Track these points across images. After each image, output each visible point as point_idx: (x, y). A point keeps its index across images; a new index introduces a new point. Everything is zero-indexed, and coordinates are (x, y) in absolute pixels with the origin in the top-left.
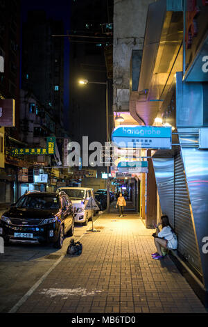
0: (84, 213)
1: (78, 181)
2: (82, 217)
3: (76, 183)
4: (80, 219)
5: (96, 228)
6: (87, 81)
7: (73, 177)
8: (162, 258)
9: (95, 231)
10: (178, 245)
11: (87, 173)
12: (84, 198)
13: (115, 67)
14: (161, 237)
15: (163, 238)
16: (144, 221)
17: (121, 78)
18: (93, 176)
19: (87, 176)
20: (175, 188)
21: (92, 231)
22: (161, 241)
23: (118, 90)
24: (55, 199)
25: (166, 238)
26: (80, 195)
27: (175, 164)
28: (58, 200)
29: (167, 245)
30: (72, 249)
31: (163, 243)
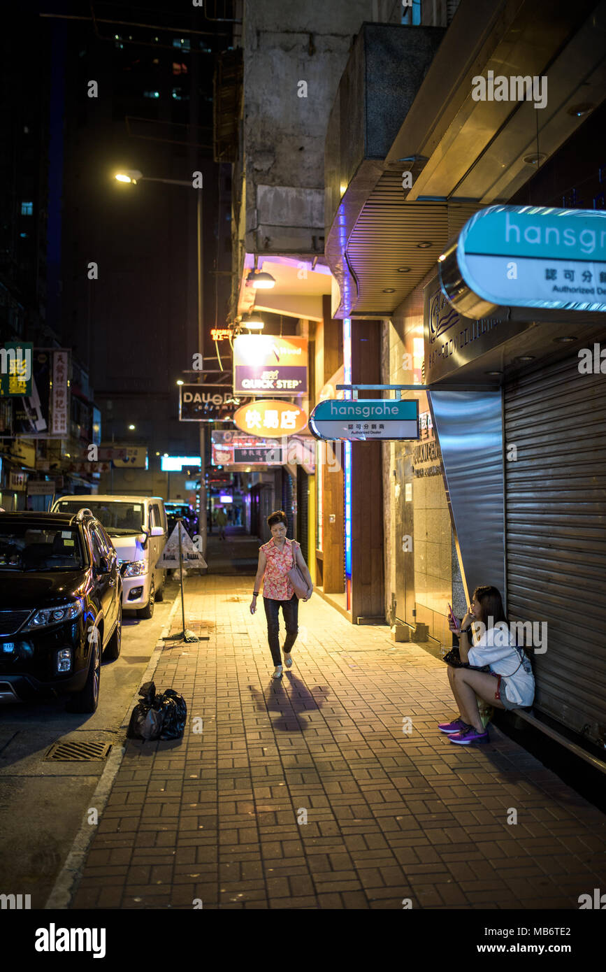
0: (143, 579)
1: (89, 478)
2: (138, 592)
3: (86, 484)
4: (132, 597)
5: (194, 628)
6: (139, 175)
7: (78, 466)
8: (483, 742)
9: (193, 640)
10: (537, 689)
11: (121, 455)
12: (145, 528)
13: (251, 118)
14: (481, 664)
15: (486, 670)
16: (341, 600)
17: (270, 151)
18: (137, 464)
19: (118, 463)
20: (507, 491)
21: (181, 637)
22: (478, 680)
23: (261, 189)
24: (66, 535)
25: (496, 669)
26: (129, 521)
27: (506, 411)
28: (78, 536)
29: (500, 694)
30: (150, 721)
31: (488, 686)
